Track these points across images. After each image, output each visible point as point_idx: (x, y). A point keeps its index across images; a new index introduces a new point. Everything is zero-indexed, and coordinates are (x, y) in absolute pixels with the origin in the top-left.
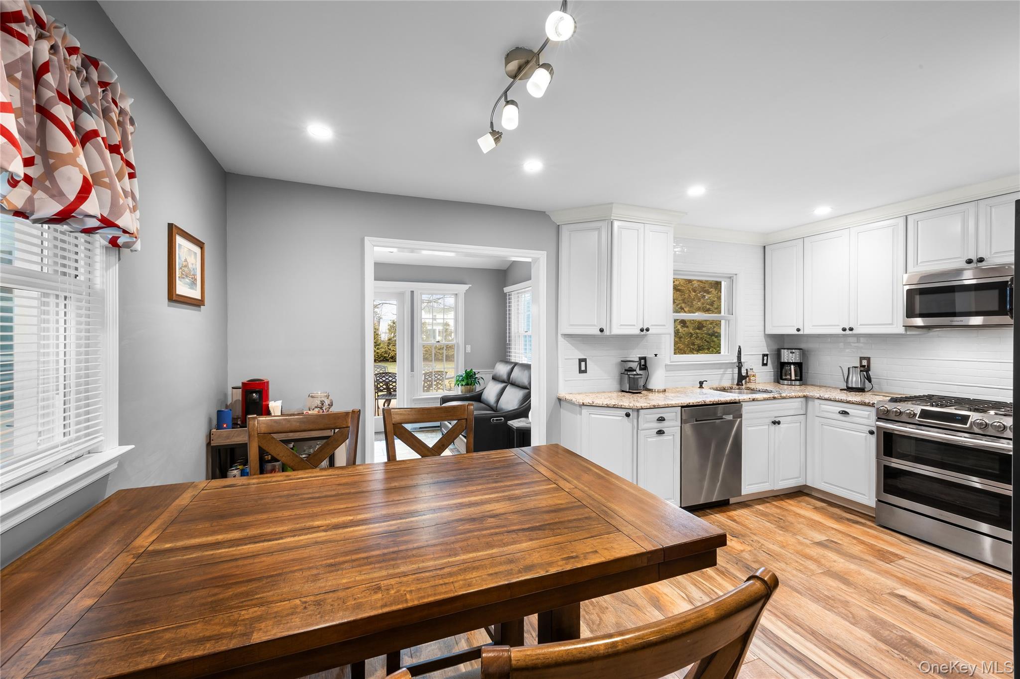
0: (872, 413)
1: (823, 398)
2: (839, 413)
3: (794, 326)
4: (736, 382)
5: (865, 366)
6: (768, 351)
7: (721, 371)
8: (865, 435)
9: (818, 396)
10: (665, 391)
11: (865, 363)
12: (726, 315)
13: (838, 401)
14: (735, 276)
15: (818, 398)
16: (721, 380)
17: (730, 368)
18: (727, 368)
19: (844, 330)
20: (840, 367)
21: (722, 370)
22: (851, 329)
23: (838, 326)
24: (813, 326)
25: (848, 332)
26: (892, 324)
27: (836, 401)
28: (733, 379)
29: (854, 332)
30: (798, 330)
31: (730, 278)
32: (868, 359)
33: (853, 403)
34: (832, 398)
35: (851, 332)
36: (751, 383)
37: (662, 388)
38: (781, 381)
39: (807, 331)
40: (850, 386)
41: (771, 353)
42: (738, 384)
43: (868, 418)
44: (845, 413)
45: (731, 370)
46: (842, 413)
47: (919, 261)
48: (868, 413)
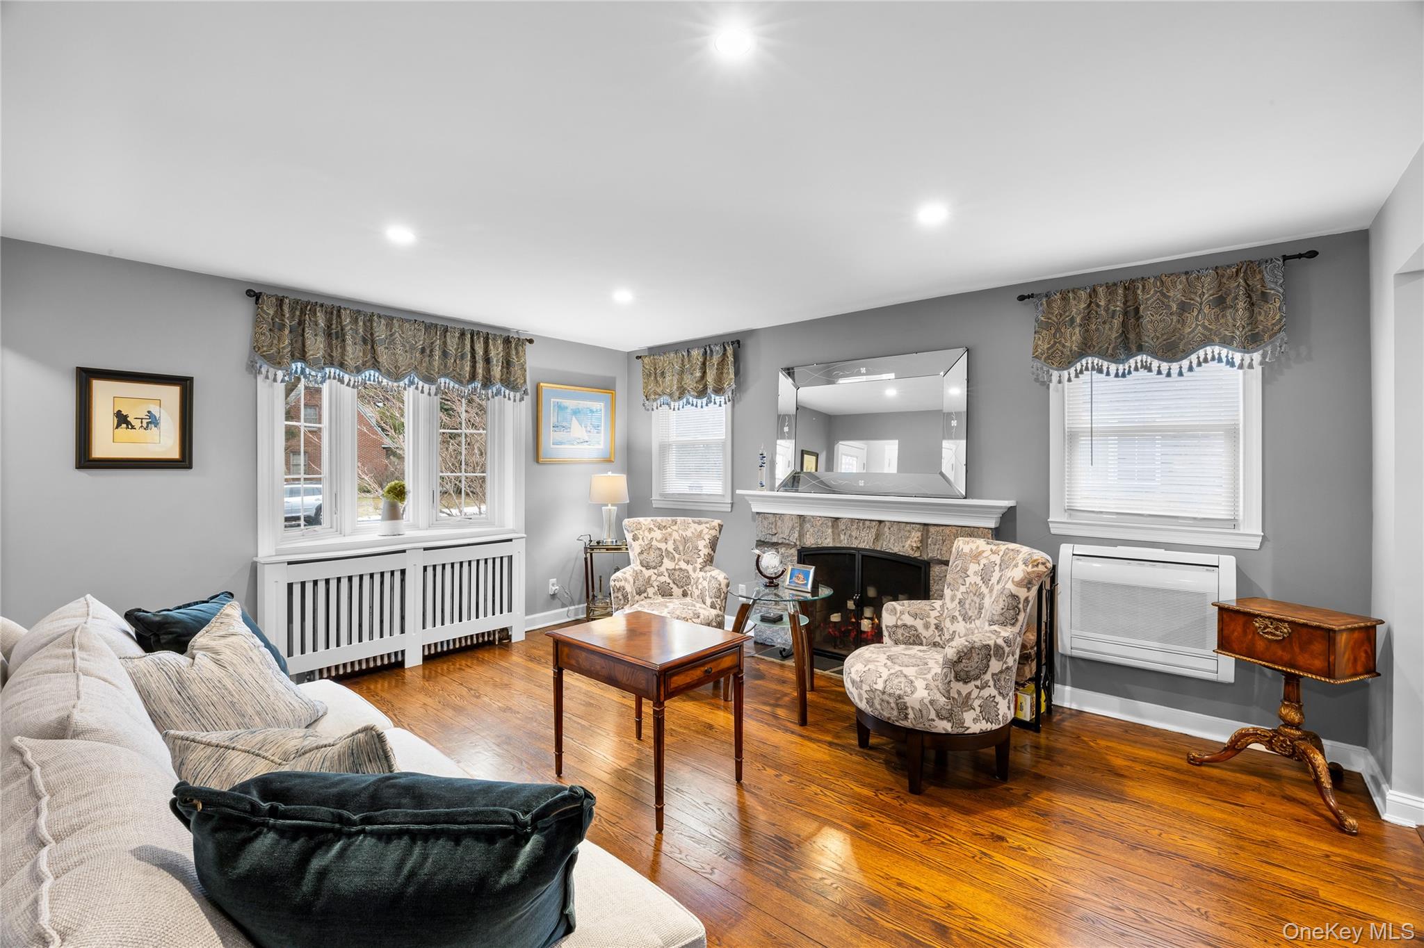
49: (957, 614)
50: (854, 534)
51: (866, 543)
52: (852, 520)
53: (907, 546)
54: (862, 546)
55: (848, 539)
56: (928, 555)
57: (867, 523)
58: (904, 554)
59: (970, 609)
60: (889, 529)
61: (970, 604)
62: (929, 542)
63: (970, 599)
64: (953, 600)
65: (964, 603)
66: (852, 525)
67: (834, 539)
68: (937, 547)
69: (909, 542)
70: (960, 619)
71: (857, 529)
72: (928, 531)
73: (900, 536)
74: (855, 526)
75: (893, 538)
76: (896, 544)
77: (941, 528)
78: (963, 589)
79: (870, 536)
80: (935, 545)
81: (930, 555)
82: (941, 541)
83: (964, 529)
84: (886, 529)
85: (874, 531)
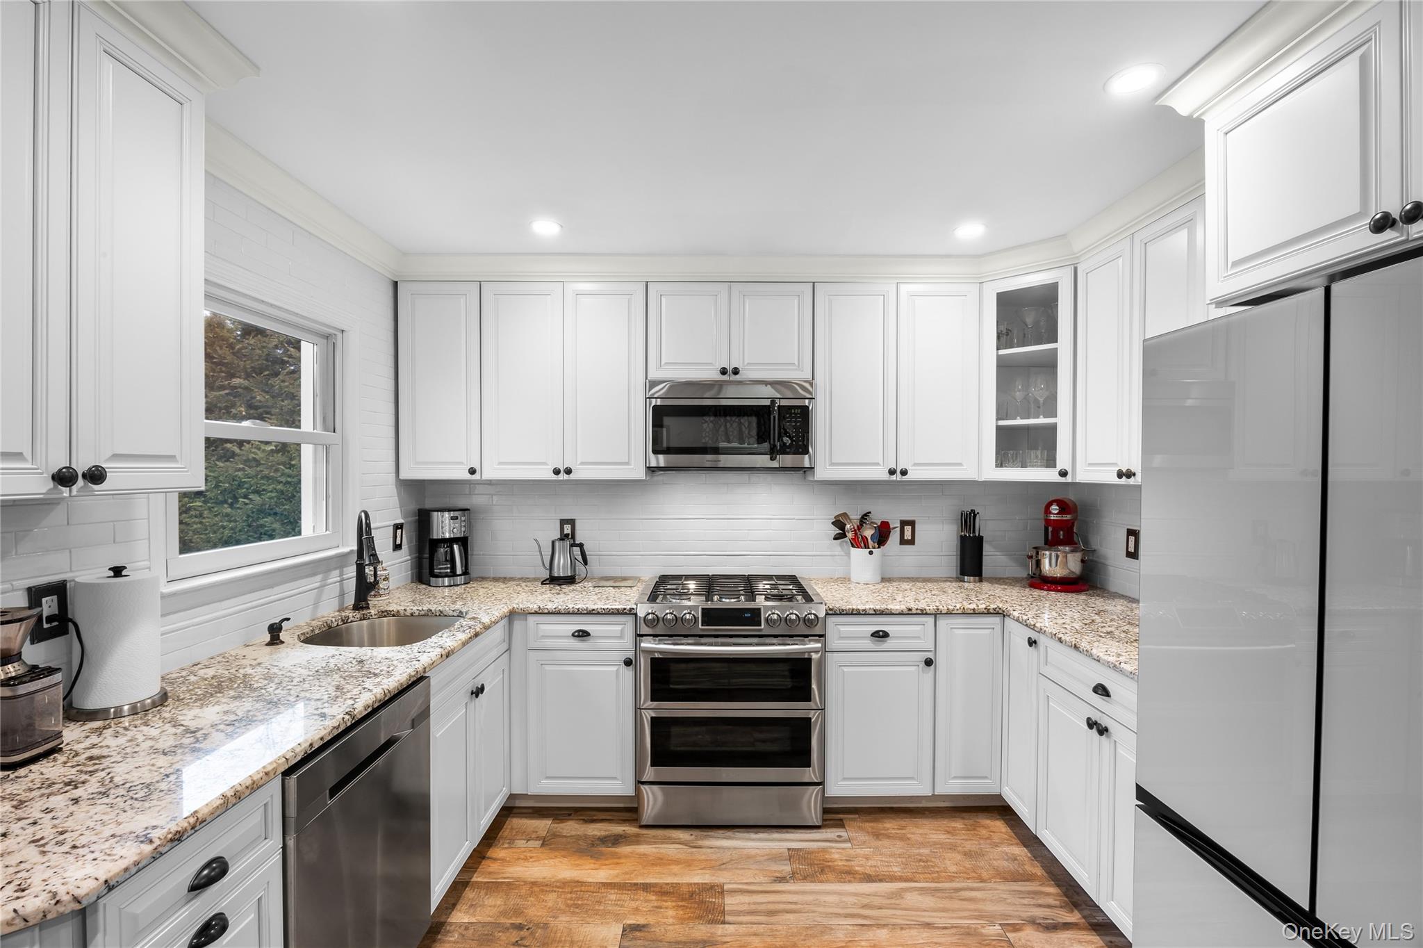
0: (625, 627)
1: (546, 611)
2: (573, 635)
3: (462, 463)
4: (350, 600)
5: (569, 534)
6: (404, 517)
7: (315, 582)
8: (615, 668)
9: (535, 607)
10: (163, 698)
11: (568, 529)
12: (319, 431)
13: (573, 613)
14: (339, 335)
15: (536, 613)
16: (316, 604)
17: (335, 569)
18: (330, 570)
19: (557, 472)
20: (536, 540)
21: (319, 577)
22: (568, 471)
23: (545, 464)
24: (500, 463)
25: (562, 476)
26: (627, 463)
27: (569, 613)
28: (342, 595)
29: (572, 476)
30: (472, 471)
31: (327, 337)
32: (572, 522)
33: (598, 613)
34: (562, 608)
35: (566, 477)
36: (381, 595)
37: (148, 690)
38: (433, 580)
39: (490, 472)
40: (556, 575)
41: (410, 519)
42: (356, 607)
43: (621, 637)
44: (582, 635)
45: (337, 572)
46: (579, 636)
47: (663, 363)
48: (619, 628)
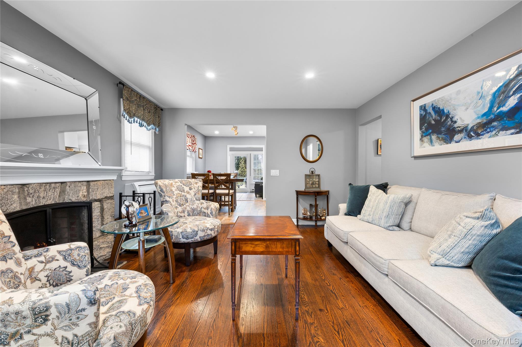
49: (177, 205)
50: (42, 195)
51: (52, 200)
52: (41, 184)
53: (80, 195)
54: (49, 202)
55: (36, 200)
56: (90, 198)
57: (53, 185)
58: (78, 201)
59: (181, 202)
60: (69, 187)
61: (180, 200)
62: (90, 191)
63: (179, 199)
64: (173, 201)
65: (178, 201)
66: (40, 188)
67: (21, 203)
68: (94, 192)
69: (81, 193)
70: (178, 206)
71: (45, 190)
72: (89, 185)
73: (75, 190)
74: (43, 189)
75: (72, 192)
76: (73, 196)
77: (96, 182)
78: (175, 197)
79: (56, 194)
80: (93, 192)
81: (91, 198)
82: (96, 189)
83: (105, 181)
84: (67, 187)
85: (58, 190)
